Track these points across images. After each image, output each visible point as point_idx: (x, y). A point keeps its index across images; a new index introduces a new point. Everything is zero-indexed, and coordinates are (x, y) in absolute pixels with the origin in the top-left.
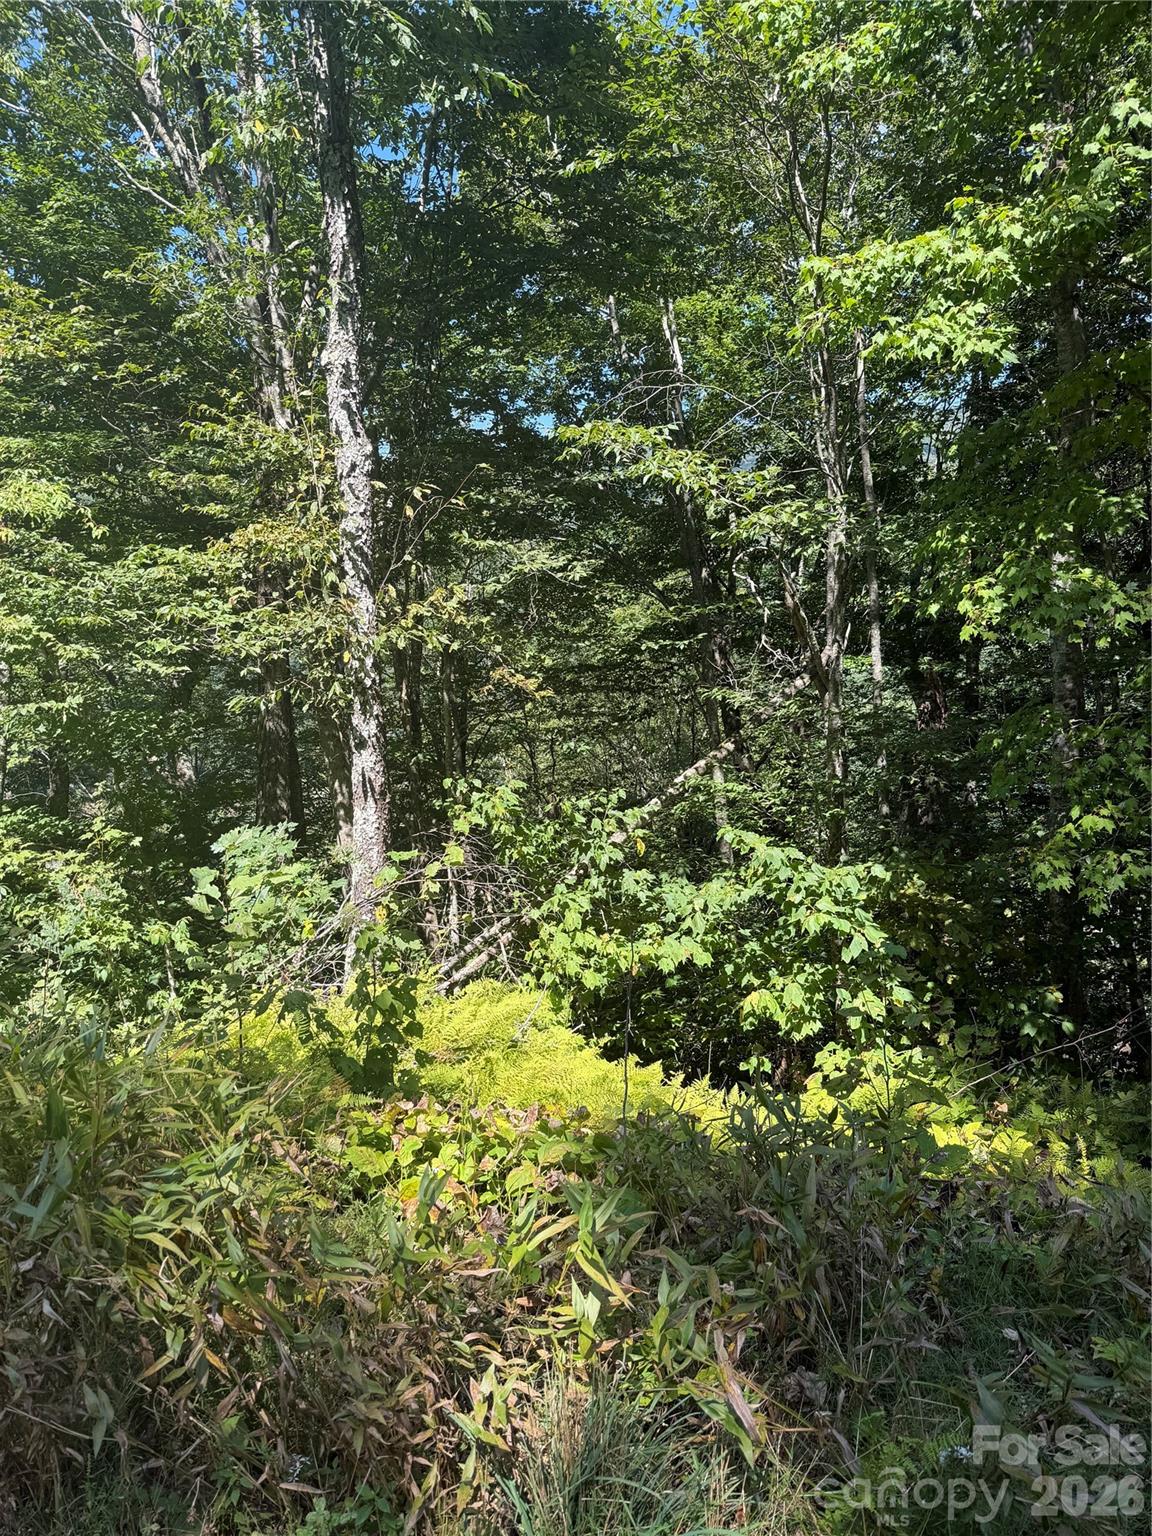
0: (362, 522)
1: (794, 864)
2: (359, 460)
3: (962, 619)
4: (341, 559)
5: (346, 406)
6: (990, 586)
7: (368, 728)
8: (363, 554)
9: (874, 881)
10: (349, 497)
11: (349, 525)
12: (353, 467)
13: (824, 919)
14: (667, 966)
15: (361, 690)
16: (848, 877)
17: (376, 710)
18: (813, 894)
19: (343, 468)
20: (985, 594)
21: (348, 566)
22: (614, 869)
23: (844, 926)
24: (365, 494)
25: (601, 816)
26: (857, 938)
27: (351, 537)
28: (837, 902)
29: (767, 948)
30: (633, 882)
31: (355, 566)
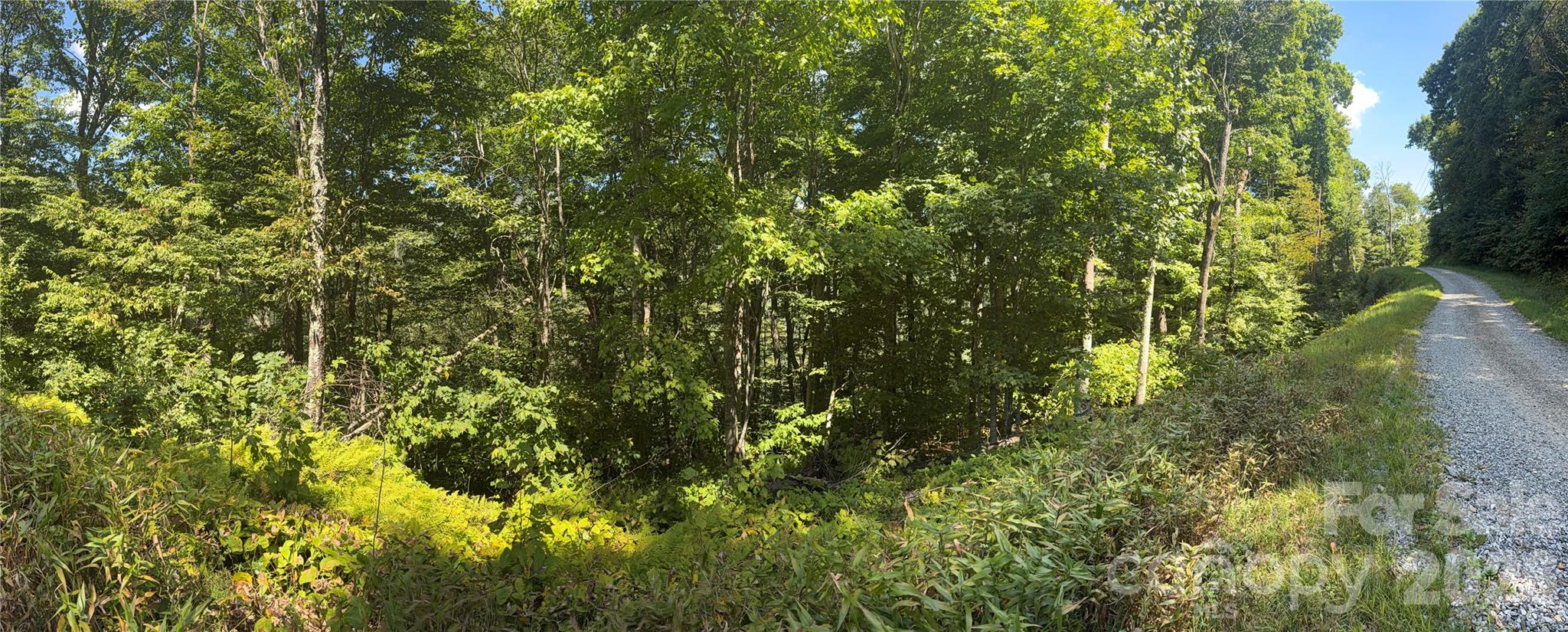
0: (320, 217)
1: (517, 386)
2: (322, 188)
3: (582, 273)
4: (310, 234)
5: (317, 164)
6: (594, 258)
7: (317, 311)
8: (320, 231)
9: (553, 394)
10: (316, 205)
11: (315, 218)
12: (319, 192)
13: (528, 413)
14: (455, 435)
15: (316, 294)
16: (540, 393)
17: (322, 303)
18: (524, 400)
19: (314, 192)
20: (592, 261)
21: (313, 237)
22: (433, 386)
23: (538, 416)
24: (323, 204)
25: (428, 359)
26: (543, 421)
27: (316, 223)
28: (534, 405)
29: (505, 425)
30: (443, 392)
31: (317, 237)
